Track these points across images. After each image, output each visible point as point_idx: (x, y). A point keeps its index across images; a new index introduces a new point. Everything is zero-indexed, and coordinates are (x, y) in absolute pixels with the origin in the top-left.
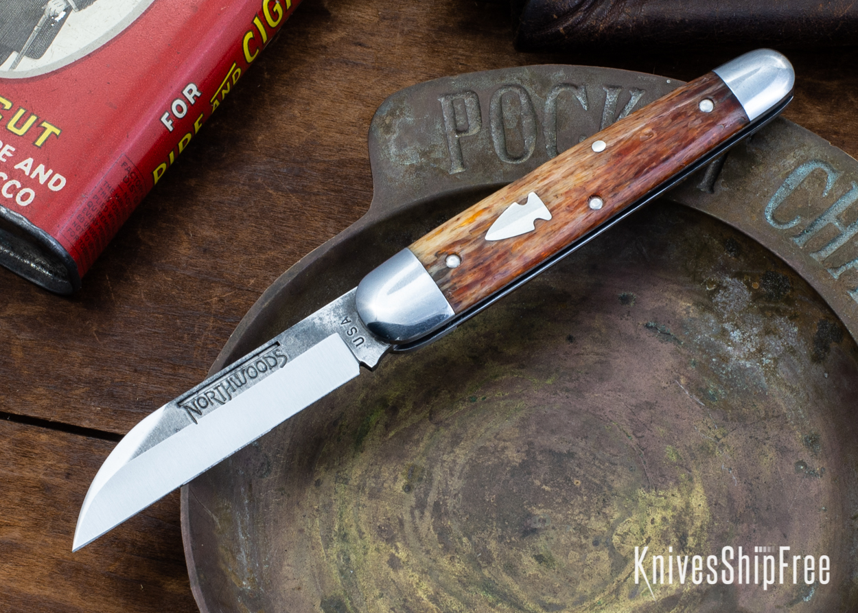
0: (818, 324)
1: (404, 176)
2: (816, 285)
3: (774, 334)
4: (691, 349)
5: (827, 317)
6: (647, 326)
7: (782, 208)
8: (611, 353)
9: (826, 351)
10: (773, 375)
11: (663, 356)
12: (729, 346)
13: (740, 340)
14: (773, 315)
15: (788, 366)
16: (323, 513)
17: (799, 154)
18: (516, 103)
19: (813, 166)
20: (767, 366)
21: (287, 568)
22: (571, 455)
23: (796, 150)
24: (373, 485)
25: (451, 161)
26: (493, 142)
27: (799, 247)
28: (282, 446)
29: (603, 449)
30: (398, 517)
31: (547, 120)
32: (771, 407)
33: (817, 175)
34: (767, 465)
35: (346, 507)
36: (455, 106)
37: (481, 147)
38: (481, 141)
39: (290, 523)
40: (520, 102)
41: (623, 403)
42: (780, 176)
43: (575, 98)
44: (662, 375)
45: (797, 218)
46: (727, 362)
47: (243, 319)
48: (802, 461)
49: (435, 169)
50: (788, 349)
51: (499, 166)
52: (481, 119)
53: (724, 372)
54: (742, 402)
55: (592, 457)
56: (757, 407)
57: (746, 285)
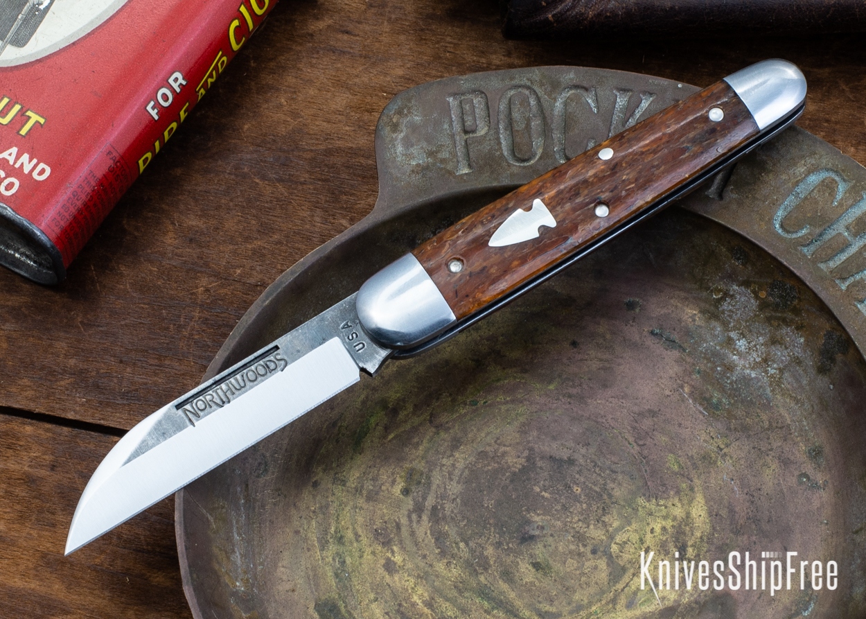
0: (825, 335)
1: (409, 176)
2: (823, 296)
3: (780, 344)
4: (696, 357)
5: (833, 328)
6: (652, 333)
7: (791, 216)
8: (615, 359)
9: (832, 363)
10: (778, 385)
11: (667, 364)
12: (734, 355)
13: (746, 349)
14: (779, 325)
15: (794, 376)
16: (320, 515)
17: (810, 163)
18: (526, 104)
19: (823, 175)
20: (772, 376)
21: (282, 569)
22: (571, 462)
23: (807, 158)
24: (371, 487)
25: (458, 162)
26: (501, 143)
27: (807, 256)
28: (280, 446)
29: (605, 456)
30: (395, 520)
31: (556, 123)
32: (776, 418)
33: (827, 184)
34: (770, 477)
35: (343, 509)
36: (464, 106)
37: (488, 148)
38: (488, 142)
39: (286, 524)
40: (530, 103)
41: (626, 411)
42: (790, 184)
43: (585, 101)
44: (666, 383)
45: (806, 227)
46: (732, 371)
47: (244, 317)
48: (805, 473)
49: (441, 169)
50: (793, 360)
51: (506, 167)
52: (490, 119)
53: (729, 382)
54: (746, 412)
55: (593, 464)
56: (761, 417)
57: (753, 293)
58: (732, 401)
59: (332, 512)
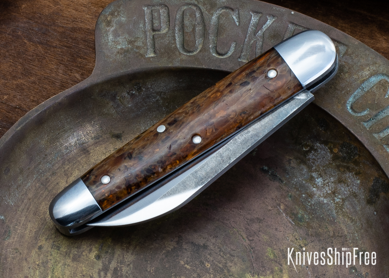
0: (374, 180)
1: (116, 55)
2: (375, 154)
3: (345, 183)
4: (289, 187)
5: (380, 176)
6: (263, 170)
7: (358, 102)
9: (377, 198)
10: (341, 209)
11: (271, 190)
12: (314, 187)
13: (322, 184)
15: (351, 204)
16: (42, 267)
17: (373, 69)
18: (193, 16)
19: (380, 78)
20: (337, 203)
23: (371, 66)
24: (76, 252)
25: (147, 49)
26: (176, 39)
27: (366, 128)
28: (19, 221)
29: (227, 245)
31: (212, 30)
32: (338, 230)
33: (382, 83)
35: (57, 265)
36: (154, 14)
37: (168, 42)
38: (168, 38)
39: (20, 272)
40: (196, 16)
41: (242, 217)
42: (359, 81)
43: (231, 17)
44: (269, 202)
45: (367, 110)
46: (312, 198)
48: (354, 267)
49: (136, 53)
50: (352, 194)
51: (178, 55)
52: (169, 24)
53: (309, 204)
54: (319, 225)
55: (219, 250)
56: (328, 229)
57: (329, 149)
58: (311, 217)
59: (50, 266)
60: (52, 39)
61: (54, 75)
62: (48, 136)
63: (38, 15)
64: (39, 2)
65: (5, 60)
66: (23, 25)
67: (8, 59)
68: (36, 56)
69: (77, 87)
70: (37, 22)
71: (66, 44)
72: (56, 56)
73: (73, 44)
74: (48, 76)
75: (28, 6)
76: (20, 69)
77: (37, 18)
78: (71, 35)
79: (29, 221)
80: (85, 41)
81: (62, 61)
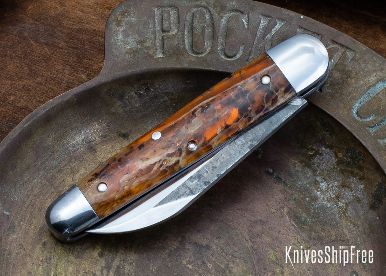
0: (377, 185)
1: (125, 55)
2: (379, 160)
3: (348, 187)
4: (293, 190)
5: (383, 182)
6: (267, 172)
7: (364, 108)
8: (242, 186)
9: (380, 203)
10: (344, 214)
11: (275, 192)
12: (318, 191)
13: (326, 188)
14: (349, 175)
15: (355, 209)
16: (45, 264)
17: (379, 75)
18: (203, 18)
20: (340, 207)
23: (378, 72)
24: (79, 250)
25: (156, 49)
26: (185, 41)
27: (371, 134)
28: (24, 217)
29: (230, 247)
30: (92, 272)
31: (221, 32)
32: (340, 234)
34: (332, 271)
35: (60, 262)
36: (164, 15)
37: (177, 43)
38: (177, 39)
39: (23, 267)
40: (205, 17)
41: (246, 219)
42: (365, 87)
43: (241, 20)
44: (273, 204)
45: (373, 115)
46: (315, 201)
47: (11, 133)
48: (355, 271)
49: (145, 53)
50: (355, 199)
51: (187, 56)
52: (179, 25)
53: (313, 208)
54: (321, 228)
55: (222, 251)
56: (331, 233)
57: (334, 154)
59: (53, 263)
60: (58, 40)
61: (60, 76)
62: (55, 134)
63: (45, 16)
64: (46, 3)
65: (12, 60)
66: (29, 26)
67: (15, 60)
68: (43, 57)
69: (85, 86)
70: (43, 23)
71: (72, 45)
72: (63, 57)
73: (80, 45)
74: (54, 77)
75: (34, 7)
76: (26, 69)
77: (43, 19)
78: (77, 37)
79: (35, 218)
80: (91, 42)
81: (68, 62)
